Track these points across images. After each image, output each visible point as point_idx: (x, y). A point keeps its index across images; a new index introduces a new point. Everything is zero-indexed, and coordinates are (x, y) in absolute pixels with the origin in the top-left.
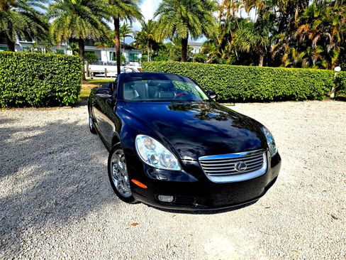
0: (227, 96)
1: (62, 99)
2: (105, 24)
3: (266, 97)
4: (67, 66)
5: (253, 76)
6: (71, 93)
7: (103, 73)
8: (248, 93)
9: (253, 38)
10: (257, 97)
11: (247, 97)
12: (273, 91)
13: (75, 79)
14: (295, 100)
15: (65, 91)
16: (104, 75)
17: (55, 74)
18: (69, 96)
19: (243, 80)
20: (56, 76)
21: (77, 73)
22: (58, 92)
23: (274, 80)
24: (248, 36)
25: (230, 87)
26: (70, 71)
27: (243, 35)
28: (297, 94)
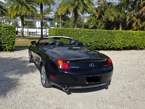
0: (95, 47)
1: (5, 47)
2: (34, 8)
3: (119, 47)
4: (8, 31)
5: (110, 35)
6: (10, 44)
7: (35, 33)
8: (108, 45)
9: (116, 14)
10: (113, 47)
11: (107, 48)
12: (123, 44)
13: (12, 38)
14: (137, 49)
15: (7, 43)
16: (36, 34)
17: (2, 35)
18: (9, 46)
19: (104, 38)
20: (2, 36)
21: (13, 35)
22: (3, 44)
23: (123, 38)
24: (113, 13)
25: (96, 42)
26: (9, 33)
27: (110, 12)
28: (138, 46)
